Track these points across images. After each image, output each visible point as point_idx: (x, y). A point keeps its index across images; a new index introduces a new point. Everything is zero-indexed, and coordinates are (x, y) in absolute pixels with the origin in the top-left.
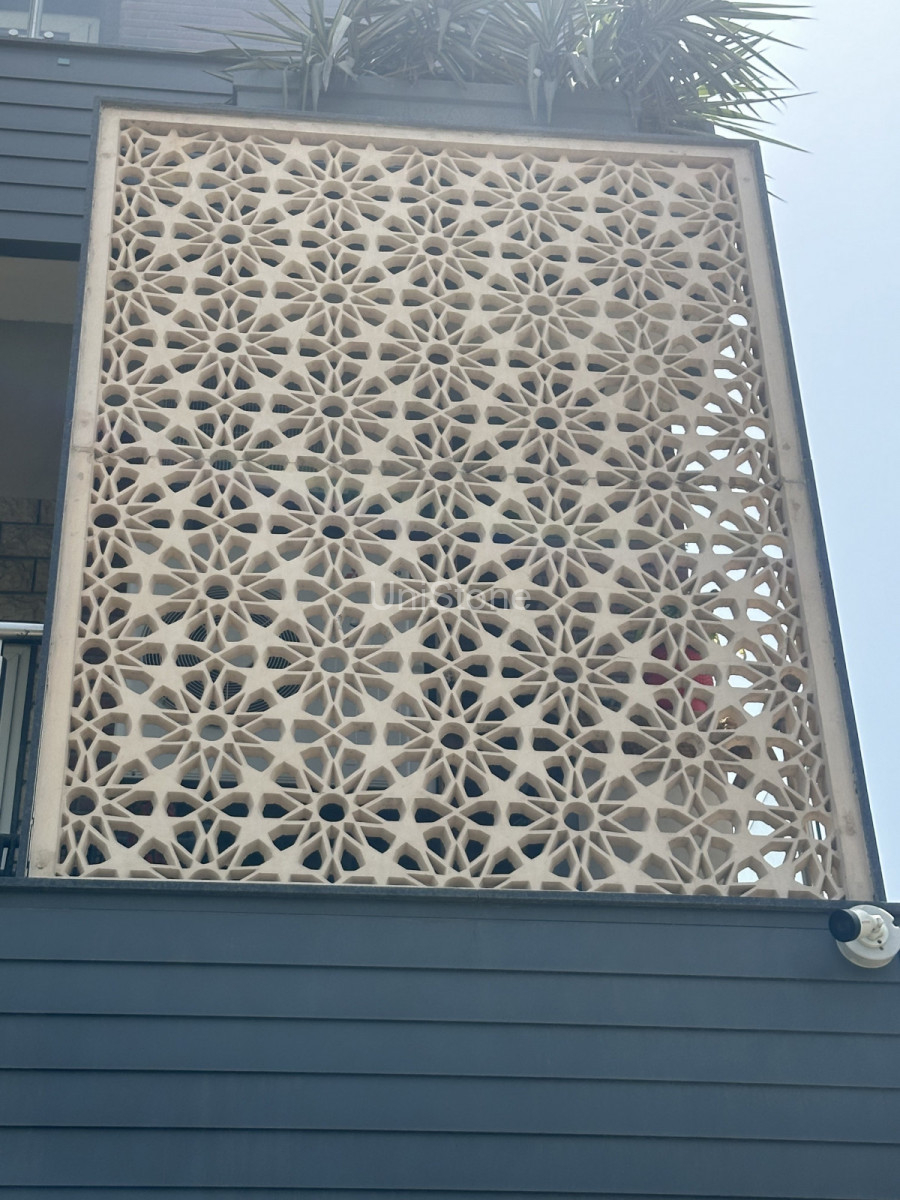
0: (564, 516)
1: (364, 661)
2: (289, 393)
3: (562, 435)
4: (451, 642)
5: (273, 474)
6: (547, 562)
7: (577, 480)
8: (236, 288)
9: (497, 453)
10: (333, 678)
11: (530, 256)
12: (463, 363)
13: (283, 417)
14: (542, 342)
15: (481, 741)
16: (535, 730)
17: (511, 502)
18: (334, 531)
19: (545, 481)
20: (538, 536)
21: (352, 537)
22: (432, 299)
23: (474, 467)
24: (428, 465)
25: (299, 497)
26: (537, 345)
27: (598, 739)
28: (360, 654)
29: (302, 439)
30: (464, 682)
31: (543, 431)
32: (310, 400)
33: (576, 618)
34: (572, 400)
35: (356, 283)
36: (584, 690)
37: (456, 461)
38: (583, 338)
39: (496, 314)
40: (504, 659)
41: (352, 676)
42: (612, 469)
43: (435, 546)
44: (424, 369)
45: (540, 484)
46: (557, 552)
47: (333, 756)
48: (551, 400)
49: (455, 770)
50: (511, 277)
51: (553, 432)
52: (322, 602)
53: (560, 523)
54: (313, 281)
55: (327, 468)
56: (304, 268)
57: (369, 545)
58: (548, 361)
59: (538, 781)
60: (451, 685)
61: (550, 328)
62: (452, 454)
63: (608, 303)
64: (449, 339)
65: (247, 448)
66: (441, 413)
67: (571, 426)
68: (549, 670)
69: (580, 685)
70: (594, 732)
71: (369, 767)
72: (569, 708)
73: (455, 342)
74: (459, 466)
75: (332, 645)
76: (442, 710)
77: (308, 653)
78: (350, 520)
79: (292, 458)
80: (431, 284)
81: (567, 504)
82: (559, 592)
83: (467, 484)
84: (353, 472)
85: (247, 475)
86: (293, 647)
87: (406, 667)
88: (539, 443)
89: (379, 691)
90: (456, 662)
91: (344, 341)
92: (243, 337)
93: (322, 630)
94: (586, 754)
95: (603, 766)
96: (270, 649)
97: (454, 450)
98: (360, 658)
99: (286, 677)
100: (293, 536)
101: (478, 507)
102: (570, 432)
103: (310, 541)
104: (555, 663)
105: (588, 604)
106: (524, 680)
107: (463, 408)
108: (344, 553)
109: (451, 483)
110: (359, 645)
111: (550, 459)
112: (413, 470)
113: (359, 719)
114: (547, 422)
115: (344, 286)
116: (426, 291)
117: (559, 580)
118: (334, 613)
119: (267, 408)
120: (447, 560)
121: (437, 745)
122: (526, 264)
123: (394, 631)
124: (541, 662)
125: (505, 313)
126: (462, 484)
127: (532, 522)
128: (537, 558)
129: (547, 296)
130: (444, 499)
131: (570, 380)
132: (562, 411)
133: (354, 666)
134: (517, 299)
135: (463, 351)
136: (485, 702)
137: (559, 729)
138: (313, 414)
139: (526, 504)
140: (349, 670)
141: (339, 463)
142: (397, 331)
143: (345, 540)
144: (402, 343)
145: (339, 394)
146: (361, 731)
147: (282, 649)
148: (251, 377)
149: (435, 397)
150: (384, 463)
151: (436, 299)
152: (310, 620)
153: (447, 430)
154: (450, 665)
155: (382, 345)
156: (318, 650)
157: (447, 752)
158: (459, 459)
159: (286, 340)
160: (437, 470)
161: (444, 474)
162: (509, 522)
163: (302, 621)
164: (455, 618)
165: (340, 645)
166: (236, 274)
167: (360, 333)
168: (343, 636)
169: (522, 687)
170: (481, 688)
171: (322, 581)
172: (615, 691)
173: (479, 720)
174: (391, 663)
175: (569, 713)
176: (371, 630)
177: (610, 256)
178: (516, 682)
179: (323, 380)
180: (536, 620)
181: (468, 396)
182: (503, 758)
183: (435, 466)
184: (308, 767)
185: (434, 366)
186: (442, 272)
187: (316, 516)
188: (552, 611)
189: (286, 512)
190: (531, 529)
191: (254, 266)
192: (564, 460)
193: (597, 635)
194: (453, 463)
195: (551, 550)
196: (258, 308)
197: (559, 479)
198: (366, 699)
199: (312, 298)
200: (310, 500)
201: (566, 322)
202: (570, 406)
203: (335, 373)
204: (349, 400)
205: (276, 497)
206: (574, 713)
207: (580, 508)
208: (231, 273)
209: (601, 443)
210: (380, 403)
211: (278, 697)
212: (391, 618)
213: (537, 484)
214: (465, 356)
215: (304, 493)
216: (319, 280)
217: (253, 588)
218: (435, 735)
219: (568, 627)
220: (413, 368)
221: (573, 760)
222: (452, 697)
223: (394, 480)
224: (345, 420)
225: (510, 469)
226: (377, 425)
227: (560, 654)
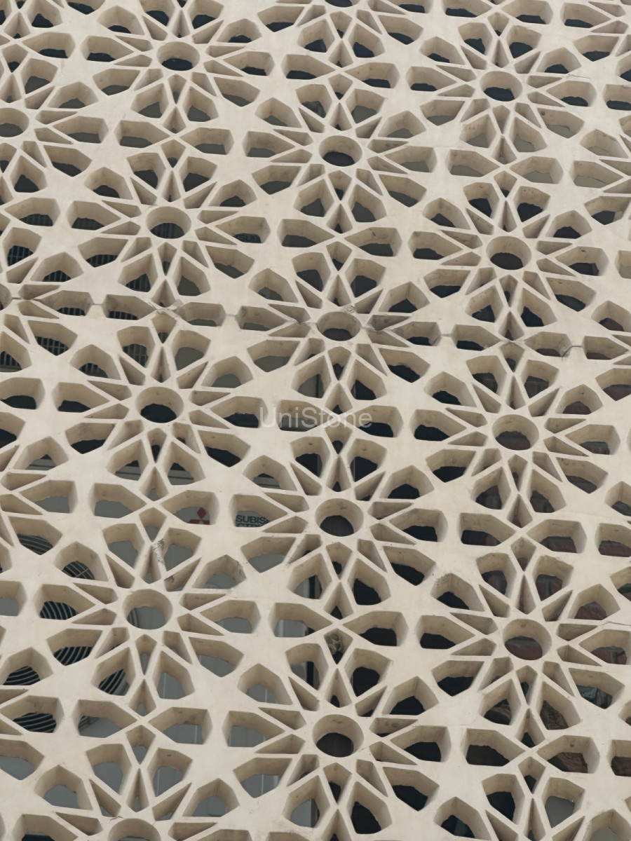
0: (529, 402)
1: (196, 613)
2: (99, 200)
3: (532, 280)
4: (340, 591)
5: (68, 321)
6: (501, 471)
7: (554, 348)
8: (25, 42)
9: (426, 302)
10: (145, 638)
11: (489, 13)
12: (377, 165)
13: (87, 235)
14: (503, 141)
15: (381, 745)
16: (470, 732)
17: (445, 377)
18: (159, 411)
19: (502, 348)
20: (488, 431)
21: (187, 422)
22: (333, 70)
23: (389, 322)
24: (314, 316)
25: (107, 358)
26: (495, 144)
27: (573, 751)
28: (190, 602)
29: (115, 270)
30: (358, 653)
31: (501, 273)
32: (132, 212)
33: (543, 560)
34: (548, 228)
35: (214, 42)
36: (553, 672)
37: (360, 312)
38: (568, 136)
39: (432, 96)
40: (425, 619)
41: (177, 636)
42: (608, 334)
43: (320, 440)
44: (315, 172)
45: (494, 351)
46: (516, 457)
47: (140, 759)
48: (515, 226)
49: (337, 790)
50: (458, 43)
51: (517, 274)
52: (133, 518)
53: (524, 412)
54: (147, 36)
55: (153, 315)
56: (133, 17)
57: (213, 435)
58: (512, 169)
59: (473, 812)
60: (337, 657)
61: (516, 120)
62: (355, 301)
63: (608, 86)
64: (357, 130)
65: (28, 281)
66: (339, 238)
67: (545, 266)
68: (497, 638)
69: (547, 664)
70: (566, 738)
71: (196, 779)
72: (528, 701)
73: (367, 133)
74: (364, 320)
75: (146, 586)
76: (321, 695)
77: (107, 597)
78: (185, 395)
79: (99, 297)
80: (332, 49)
81: (535, 384)
82: (518, 518)
83: (375, 348)
84: (193, 323)
85: (24, 320)
86: (84, 588)
87: (265, 625)
88: (493, 290)
89: (221, 661)
90: (346, 620)
91: (191, 126)
92: (32, 115)
93: (132, 564)
94: (552, 772)
95: (580, 793)
96: (46, 589)
97: (357, 294)
98: (190, 609)
99: (69, 632)
100: (91, 416)
101: (393, 382)
102: (543, 276)
103: (119, 424)
104: (507, 629)
105: (564, 540)
106: (456, 654)
107: (374, 232)
108: (173, 445)
109: (350, 345)
110: (190, 588)
111: (510, 315)
112: (290, 322)
113: (185, 703)
114: (508, 259)
115: (196, 46)
116: (323, 58)
117: (519, 500)
118: (152, 537)
119: (63, 220)
120: (339, 463)
121: (310, 748)
122: (483, 26)
123: (247, 569)
124: (486, 626)
125: (446, 95)
126: (367, 347)
127: (479, 409)
128: (485, 465)
129: (513, 73)
130: (339, 370)
131: (546, 198)
132: (532, 244)
133: (180, 620)
134: (466, 76)
135: (377, 147)
136: (391, 684)
137: (510, 733)
138: (135, 234)
139: (470, 382)
140: (172, 625)
141: (172, 307)
142: (275, 115)
143: (176, 425)
144: (282, 132)
145: (178, 204)
146: (186, 723)
147: (65, 589)
148: (41, 174)
149: (331, 213)
150: (244, 310)
151: (339, 71)
152: (113, 547)
153: (348, 264)
154: (337, 624)
155: (250, 134)
156: (123, 594)
157: (326, 760)
158: (366, 308)
159: (100, 122)
160: (327, 326)
161: (339, 332)
162: (441, 407)
163: (100, 548)
164: (348, 553)
165: (159, 586)
166: (28, 23)
167: (216, 116)
168: (164, 573)
169: (451, 663)
170: (386, 662)
171: (135, 487)
172: (602, 674)
173: (379, 713)
174: (241, 619)
175: (527, 707)
176: (211, 566)
177: (614, 19)
178: (442, 656)
179: (154, 183)
180: (479, 561)
181: (383, 215)
182: (417, 773)
183: (326, 318)
184: (97, 774)
185: (330, 168)
186: (349, 32)
187: (132, 387)
188: (505, 548)
189: (83, 379)
190: (477, 421)
191: (56, 12)
192: (532, 318)
193: (576, 586)
194: (355, 314)
195: (507, 454)
196: (59, 72)
197: (524, 346)
198: (197, 672)
199: (144, 62)
200: (122, 361)
201: (542, 113)
202: (546, 236)
203: (172, 174)
204: (193, 214)
205: (68, 355)
206: (535, 707)
207: (557, 391)
208: (19, 21)
209: (591, 294)
210: (243, 220)
211: (54, 663)
212: (244, 549)
213: (488, 352)
214: (382, 155)
215: (114, 351)
216: (156, 35)
217: (24, 494)
218: (307, 734)
219: (530, 574)
220: (298, 169)
221: (531, 782)
222: (337, 676)
223: (259, 337)
224: (185, 243)
225: (446, 328)
226: (236, 252)
227: (515, 614)
